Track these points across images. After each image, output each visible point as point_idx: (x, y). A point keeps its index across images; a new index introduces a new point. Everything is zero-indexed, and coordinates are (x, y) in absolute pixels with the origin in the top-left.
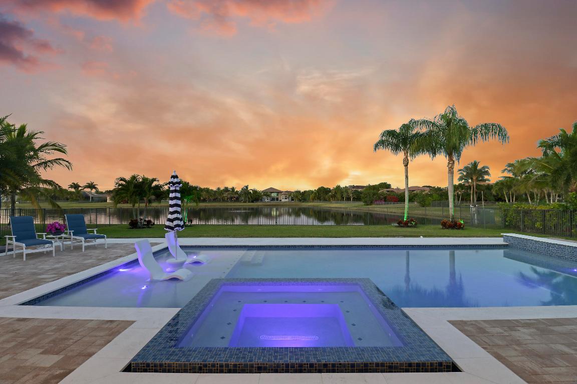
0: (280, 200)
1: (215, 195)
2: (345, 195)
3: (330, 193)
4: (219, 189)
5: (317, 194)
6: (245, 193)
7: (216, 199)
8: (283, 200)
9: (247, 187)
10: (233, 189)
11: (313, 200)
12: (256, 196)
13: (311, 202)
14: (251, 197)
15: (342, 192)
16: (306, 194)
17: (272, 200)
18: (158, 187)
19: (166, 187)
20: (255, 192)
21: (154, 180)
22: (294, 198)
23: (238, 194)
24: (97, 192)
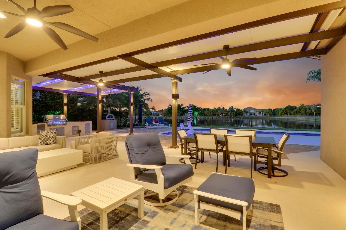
0: (256, 115)
1: (212, 112)
2: (308, 111)
3: (295, 110)
4: (215, 108)
5: (285, 111)
6: (231, 111)
7: (213, 114)
8: (259, 115)
9: (232, 107)
10: (223, 108)
11: (282, 114)
12: (238, 113)
13: (280, 116)
14: (235, 113)
15: (306, 109)
16: (276, 111)
17: (250, 115)
18: (184, 108)
19: (187, 108)
20: (238, 110)
21: (182, 105)
22: (266, 114)
23: (226, 111)
24: (155, 111)
